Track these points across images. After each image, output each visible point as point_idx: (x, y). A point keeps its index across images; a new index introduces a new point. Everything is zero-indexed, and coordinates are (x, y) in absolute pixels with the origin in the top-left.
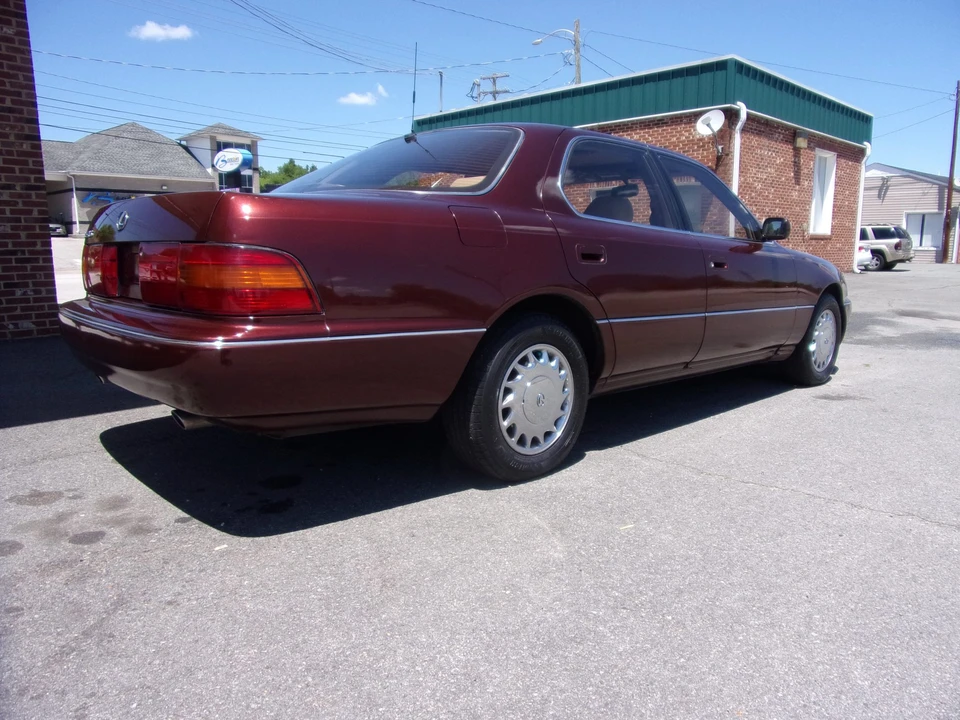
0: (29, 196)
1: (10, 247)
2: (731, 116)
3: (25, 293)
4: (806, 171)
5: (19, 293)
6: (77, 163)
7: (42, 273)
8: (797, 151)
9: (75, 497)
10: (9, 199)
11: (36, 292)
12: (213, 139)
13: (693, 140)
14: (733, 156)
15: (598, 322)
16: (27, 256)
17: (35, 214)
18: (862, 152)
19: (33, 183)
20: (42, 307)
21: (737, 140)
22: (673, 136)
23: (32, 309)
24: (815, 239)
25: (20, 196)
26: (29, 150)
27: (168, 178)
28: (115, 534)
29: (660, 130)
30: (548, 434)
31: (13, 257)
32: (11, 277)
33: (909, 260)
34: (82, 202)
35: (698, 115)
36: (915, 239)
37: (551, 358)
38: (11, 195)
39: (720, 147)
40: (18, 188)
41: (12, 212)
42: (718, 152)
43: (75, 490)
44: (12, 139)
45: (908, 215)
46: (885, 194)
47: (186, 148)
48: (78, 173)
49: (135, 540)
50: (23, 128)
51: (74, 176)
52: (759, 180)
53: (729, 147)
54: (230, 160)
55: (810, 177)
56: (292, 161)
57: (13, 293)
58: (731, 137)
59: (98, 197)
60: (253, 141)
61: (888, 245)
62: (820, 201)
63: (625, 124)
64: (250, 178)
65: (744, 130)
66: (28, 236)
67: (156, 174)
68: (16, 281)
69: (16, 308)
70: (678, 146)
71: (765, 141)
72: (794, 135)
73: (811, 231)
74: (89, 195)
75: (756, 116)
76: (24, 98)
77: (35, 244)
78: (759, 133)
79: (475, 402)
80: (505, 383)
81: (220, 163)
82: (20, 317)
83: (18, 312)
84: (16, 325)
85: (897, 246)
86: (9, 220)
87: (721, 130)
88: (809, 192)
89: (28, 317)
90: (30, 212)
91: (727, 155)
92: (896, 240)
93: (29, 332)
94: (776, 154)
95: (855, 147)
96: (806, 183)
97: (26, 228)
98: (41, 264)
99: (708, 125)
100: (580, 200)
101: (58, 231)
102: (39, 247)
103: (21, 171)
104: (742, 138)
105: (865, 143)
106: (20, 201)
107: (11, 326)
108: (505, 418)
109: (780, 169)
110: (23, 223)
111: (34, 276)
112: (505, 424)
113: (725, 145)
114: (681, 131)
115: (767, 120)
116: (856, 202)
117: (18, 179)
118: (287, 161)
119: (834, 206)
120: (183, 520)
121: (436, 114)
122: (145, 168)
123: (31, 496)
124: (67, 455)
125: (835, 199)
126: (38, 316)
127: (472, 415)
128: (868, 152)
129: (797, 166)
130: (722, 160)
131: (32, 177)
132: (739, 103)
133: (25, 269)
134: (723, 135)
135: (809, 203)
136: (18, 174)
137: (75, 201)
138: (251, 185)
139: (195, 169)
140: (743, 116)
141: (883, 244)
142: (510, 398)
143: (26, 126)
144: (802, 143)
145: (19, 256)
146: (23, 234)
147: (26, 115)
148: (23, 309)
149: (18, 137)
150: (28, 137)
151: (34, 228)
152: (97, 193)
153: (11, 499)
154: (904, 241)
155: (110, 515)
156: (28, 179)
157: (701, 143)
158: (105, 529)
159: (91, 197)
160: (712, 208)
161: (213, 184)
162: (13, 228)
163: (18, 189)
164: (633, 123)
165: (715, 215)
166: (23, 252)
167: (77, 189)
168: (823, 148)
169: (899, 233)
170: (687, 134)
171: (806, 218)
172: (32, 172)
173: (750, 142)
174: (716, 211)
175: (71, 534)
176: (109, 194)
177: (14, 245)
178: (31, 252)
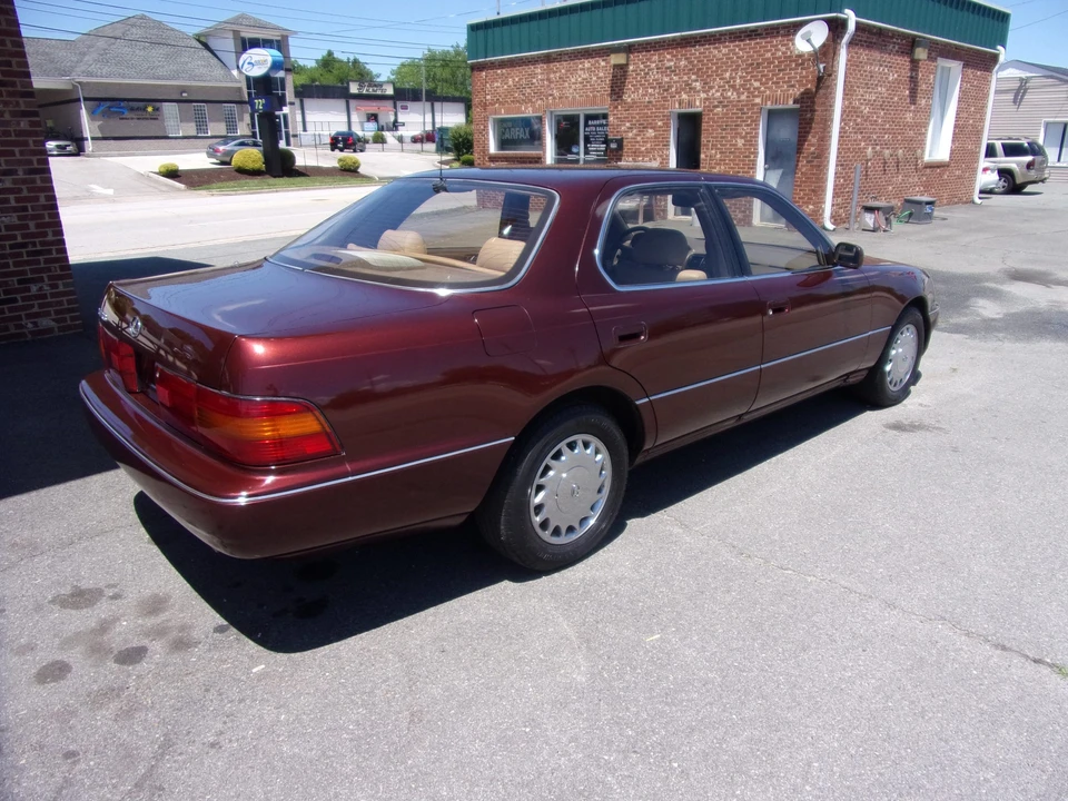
0: (34, 181)
1: (19, 240)
2: (836, 27)
3: (41, 289)
4: (924, 87)
5: (34, 289)
6: (82, 67)
7: (57, 265)
8: (915, 64)
9: (115, 597)
10: (12, 186)
11: (54, 286)
12: (236, 33)
13: (790, 57)
14: (836, 77)
15: (638, 403)
16: (39, 248)
17: (43, 201)
18: (995, 58)
19: (36, 166)
20: (60, 303)
21: (843, 55)
22: (768, 51)
23: (50, 305)
24: (931, 167)
25: (24, 182)
26: (28, 128)
27: (188, 83)
28: (157, 648)
29: (753, 42)
30: (584, 520)
31: (24, 250)
32: (23, 273)
33: (1043, 181)
34: (92, 113)
35: (798, 26)
36: (1051, 154)
37: (586, 445)
38: (15, 182)
39: (821, 66)
40: (20, 173)
41: (17, 200)
42: (819, 71)
43: (114, 586)
44: (7, 117)
45: (1047, 125)
46: (1023, 96)
47: (206, 46)
48: (84, 80)
49: (176, 658)
50: (18, 104)
51: (79, 83)
52: (868, 103)
53: (832, 66)
54: (258, 62)
55: (929, 94)
56: (330, 53)
57: (29, 290)
58: (835, 53)
59: (110, 107)
60: (282, 36)
61: (1018, 164)
62: (939, 121)
63: (712, 35)
64: (283, 81)
65: (851, 44)
66: (38, 226)
67: (173, 78)
68: (30, 276)
69: (33, 306)
70: (773, 63)
71: (876, 55)
72: (913, 43)
73: (927, 158)
74: (99, 106)
75: (868, 25)
76: (15, 68)
77: (45, 234)
78: (870, 46)
79: (505, 506)
80: (538, 481)
81: (246, 66)
82: (37, 315)
83: (36, 309)
84: (35, 324)
85: (1030, 166)
86: (15, 210)
87: (824, 45)
88: (927, 112)
89: (47, 314)
90: (37, 199)
91: (830, 75)
92: (1029, 158)
93: (50, 330)
94: (888, 69)
95: (986, 53)
96: (923, 101)
97: (34, 217)
98: (54, 255)
99: (809, 41)
100: (660, 123)
101: (68, 149)
102: (50, 238)
103: (22, 153)
104: (848, 52)
105: (999, 47)
106: (24, 187)
107: (30, 325)
108: (537, 514)
109: (893, 87)
110: (30, 212)
111: (49, 270)
112: (538, 519)
113: (828, 63)
114: (777, 46)
115: (880, 29)
116: (982, 120)
117: (19, 162)
118: (325, 53)
119: (956, 126)
120: (220, 629)
121: (492, 17)
122: (160, 72)
123: (72, 595)
124: (103, 532)
125: (958, 118)
126: (57, 312)
127: (503, 518)
128: (1002, 59)
129: (913, 81)
130: (823, 81)
131: (35, 159)
132: (847, 11)
133: (38, 262)
134: (827, 52)
135: (926, 125)
136: (18, 156)
137: (84, 113)
138: (283, 89)
139: (218, 71)
140: (851, 27)
141: (1014, 163)
142: (542, 495)
143: (21, 101)
144: (921, 53)
145: (30, 248)
146: (32, 224)
148: (40, 306)
149: (13, 114)
150: (25, 114)
151: (42, 217)
152: (108, 104)
153: (53, 601)
154: (1038, 159)
155: (151, 621)
156: (30, 162)
157: (801, 59)
158: (145, 642)
159: (102, 108)
160: (810, 137)
161: (240, 89)
162: (19, 218)
163: (21, 175)
164: (722, 34)
165: (813, 145)
166: (34, 244)
167: (85, 99)
168: (947, 57)
169: (1034, 150)
170: (784, 49)
171: (922, 144)
172: (34, 153)
173: (859, 58)
174: (814, 141)
175: (116, 652)
176: (122, 104)
177: (24, 236)
178: (43, 244)
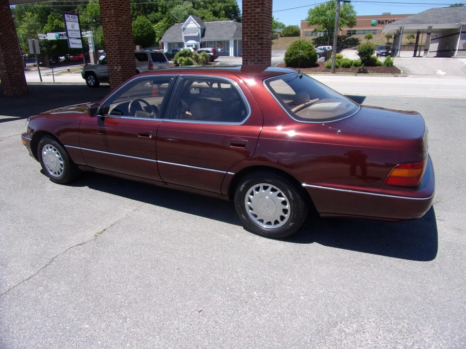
34: (462, 38)
48: (465, 24)
51: (462, 25)
137: (459, 39)
147: (260, 37)
